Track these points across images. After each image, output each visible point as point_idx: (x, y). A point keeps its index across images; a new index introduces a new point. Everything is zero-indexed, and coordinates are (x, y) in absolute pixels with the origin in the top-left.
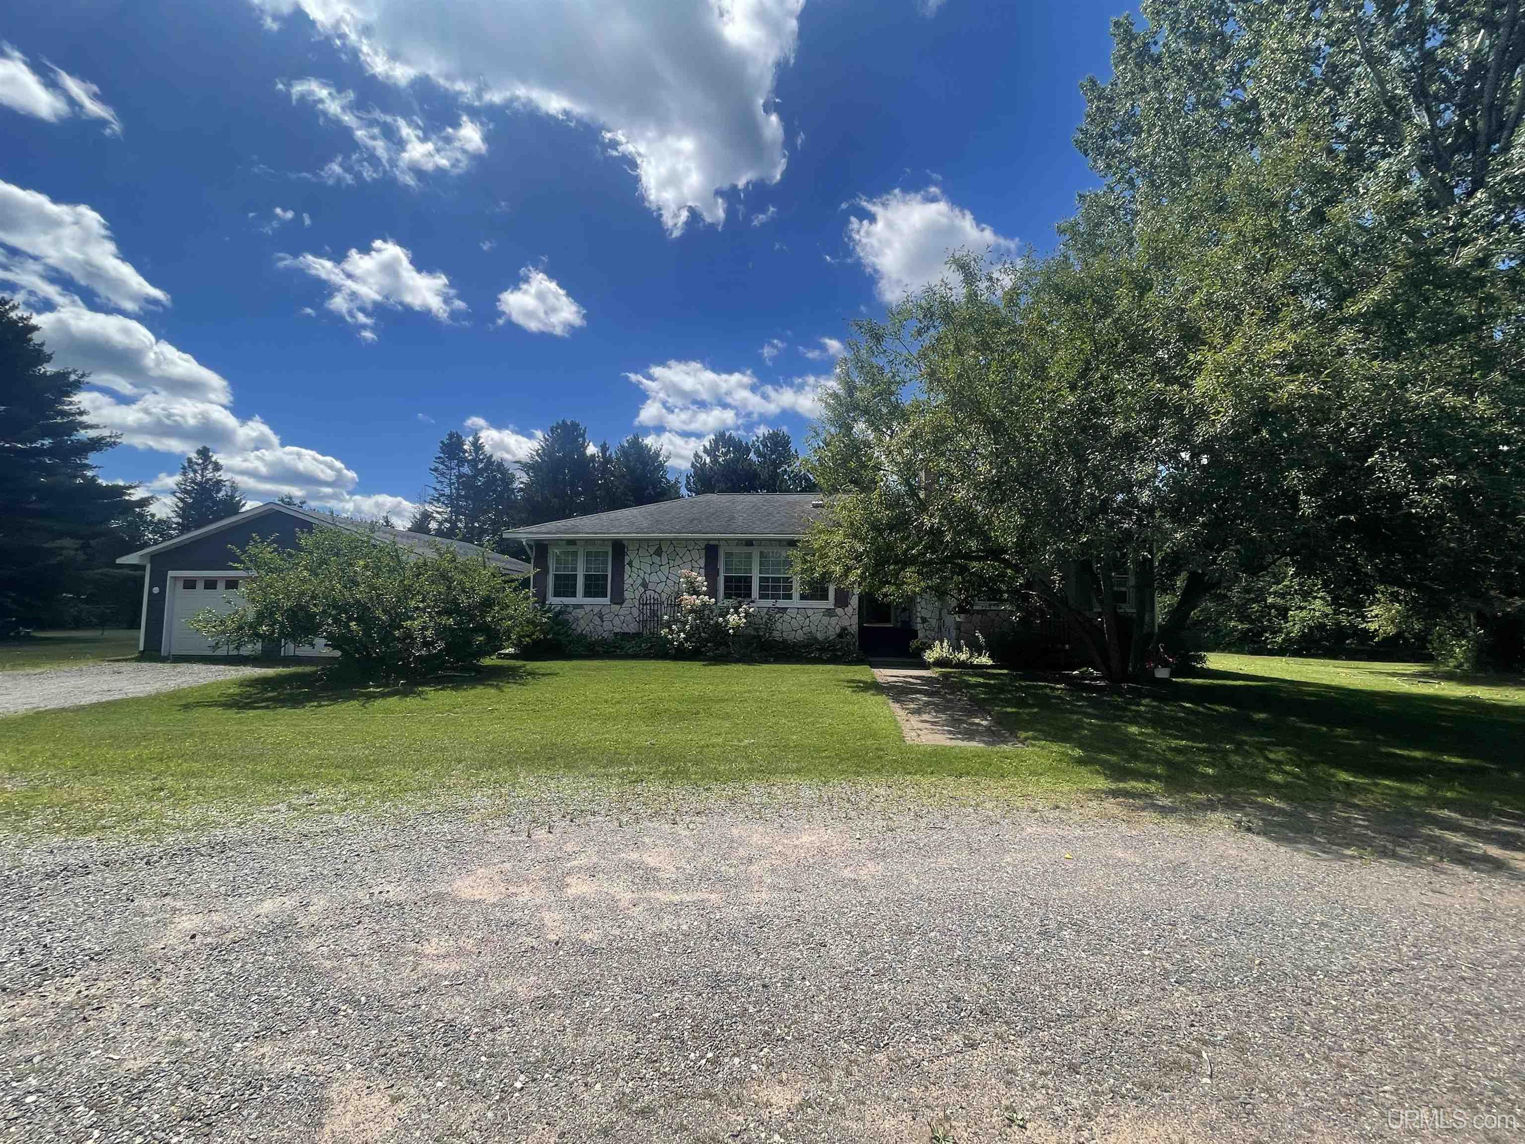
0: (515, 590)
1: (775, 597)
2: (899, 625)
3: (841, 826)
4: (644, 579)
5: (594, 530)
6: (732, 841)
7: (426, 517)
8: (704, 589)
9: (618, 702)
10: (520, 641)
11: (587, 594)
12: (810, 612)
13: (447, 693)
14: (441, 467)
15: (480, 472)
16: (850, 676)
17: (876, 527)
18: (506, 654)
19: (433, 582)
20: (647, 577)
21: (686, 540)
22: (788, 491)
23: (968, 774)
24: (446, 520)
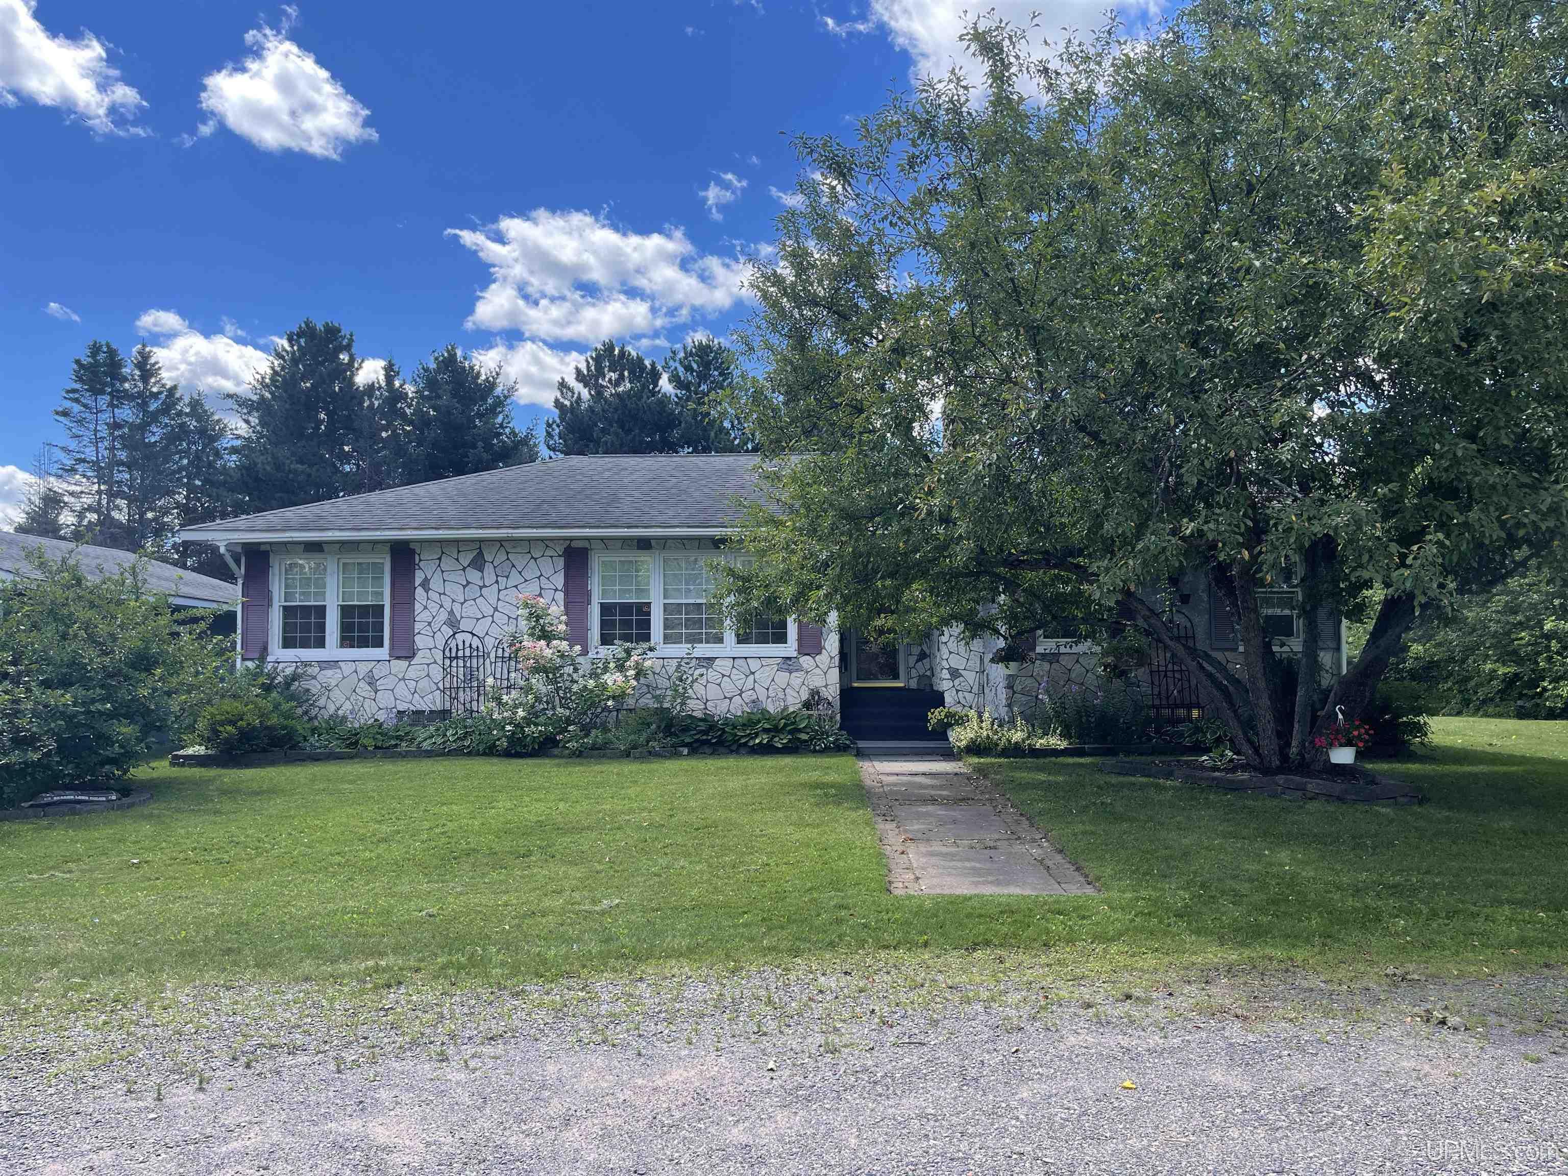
0: (200, 637)
1: (694, 640)
2: (913, 684)
3: (745, 1048)
4: (451, 613)
5: (357, 522)
6: (543, 1087)
7: (52, 501)
8: (562, 627)
9: (385, 840)
10: (216, 732)
11: (347, 641)
12: (754, 665)
13: (57, 834)
14: (77, 408)
15: (154, 418)
16: (815, 776)
17: (852, 517)
18: (187, 757)
19: (35, 626)
20: (457, 608)
21: (529, 540)
22: (731, 449)
23: (987, 943)
24: (90, 509)
